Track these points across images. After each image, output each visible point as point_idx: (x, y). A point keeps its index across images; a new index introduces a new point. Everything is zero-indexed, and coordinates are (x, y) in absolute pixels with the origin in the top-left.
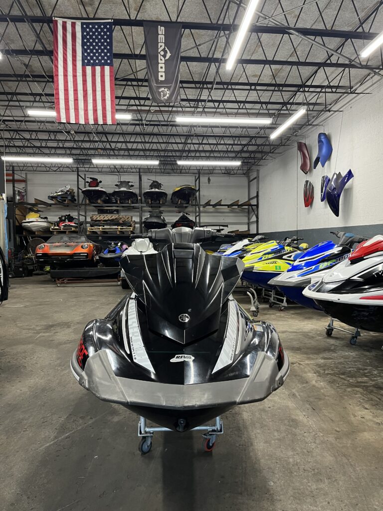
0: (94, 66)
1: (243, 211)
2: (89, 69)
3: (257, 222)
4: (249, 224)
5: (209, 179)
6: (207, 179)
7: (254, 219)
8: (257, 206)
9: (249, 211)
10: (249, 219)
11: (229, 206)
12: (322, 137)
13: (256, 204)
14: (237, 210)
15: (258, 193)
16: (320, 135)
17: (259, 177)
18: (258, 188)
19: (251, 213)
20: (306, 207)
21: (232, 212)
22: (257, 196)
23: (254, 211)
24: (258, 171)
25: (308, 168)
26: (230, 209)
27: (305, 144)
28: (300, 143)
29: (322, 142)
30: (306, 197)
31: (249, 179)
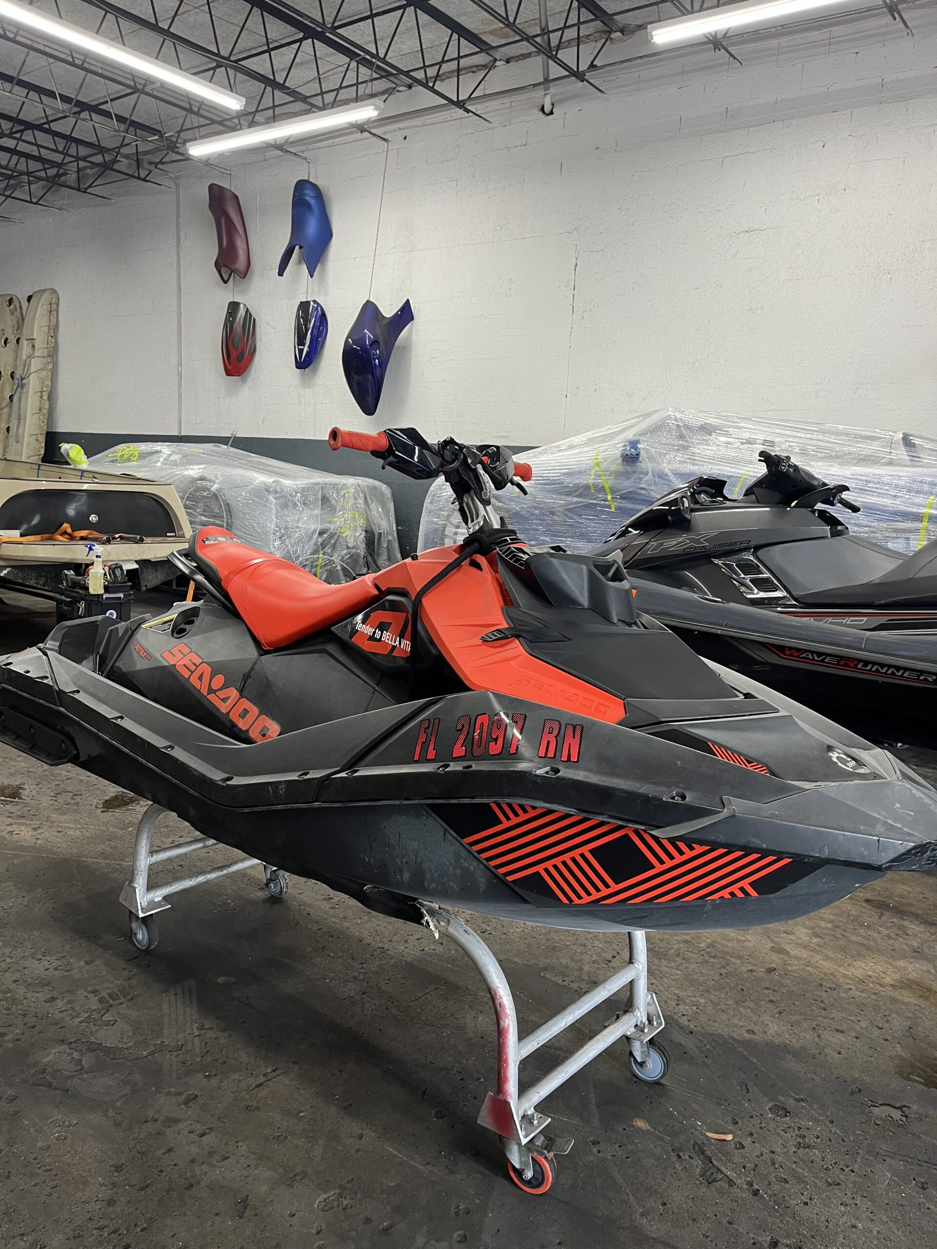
12: (307, 193)
16: (301, 186)
20: (228, 373)
25: (244, 267)
28: (220, 188)
30: (236, 349)
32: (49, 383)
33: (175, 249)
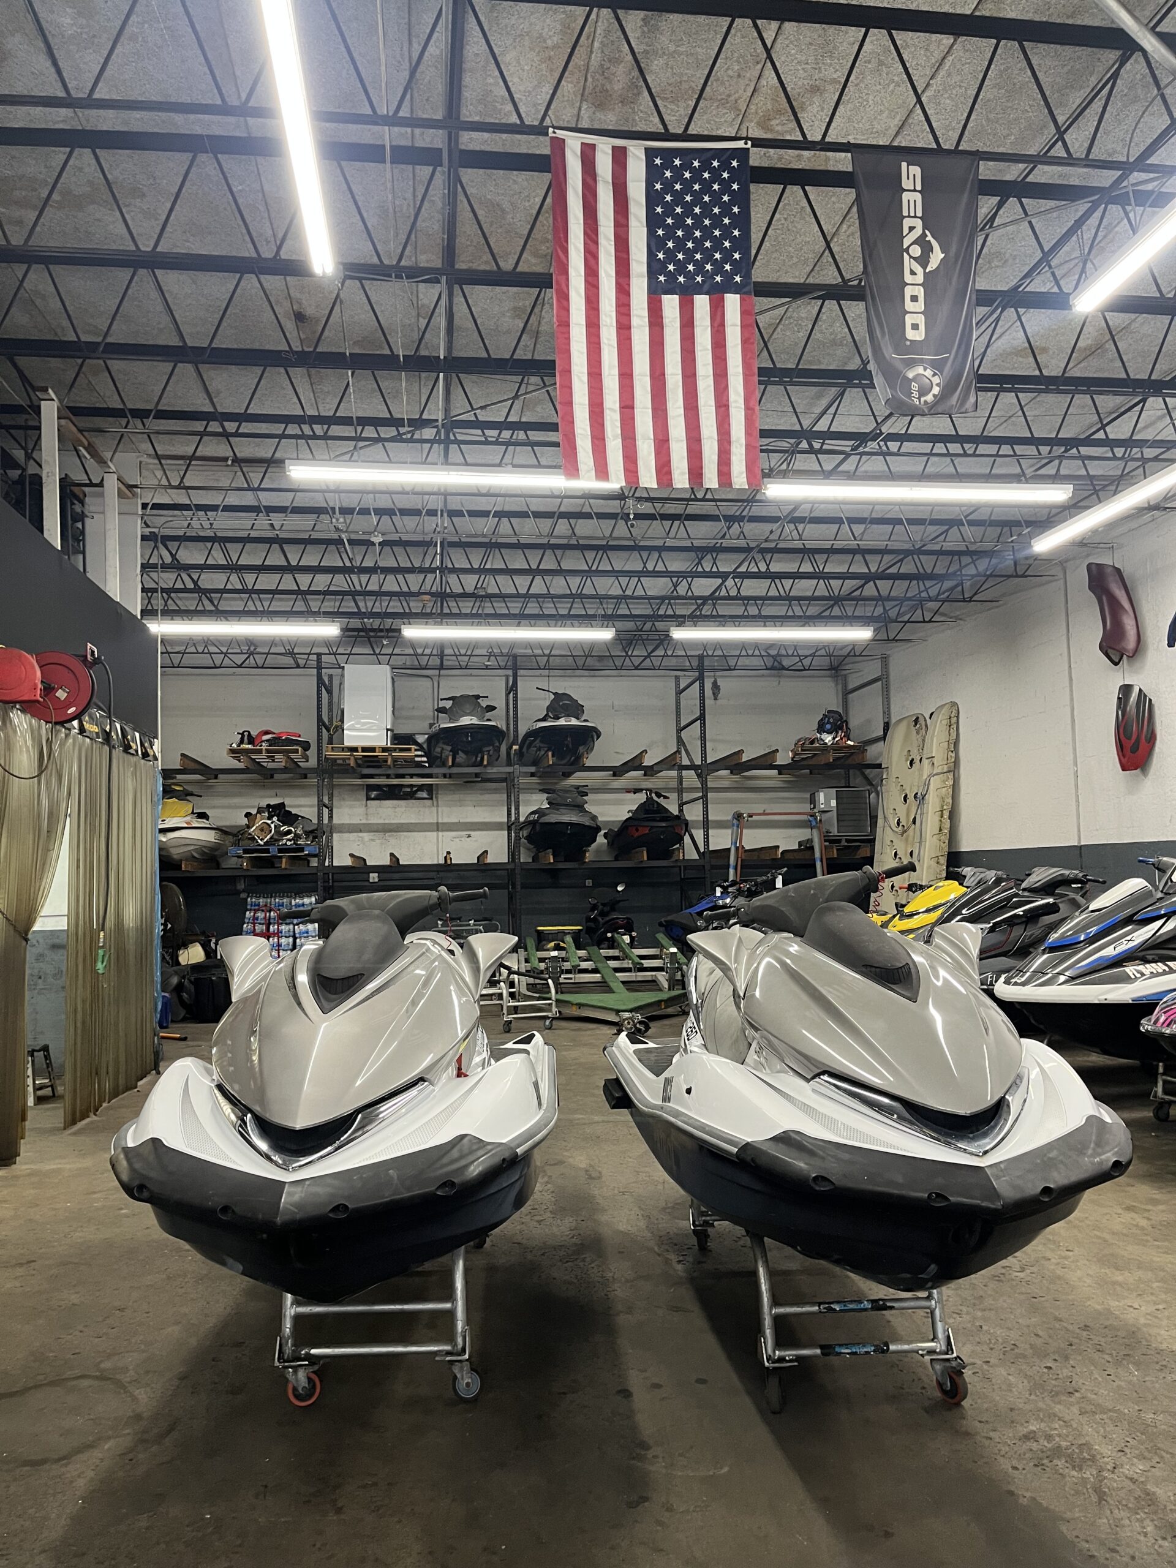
0: (687, 294)
2: (671, 304)
6: (711, 685)
15: (886, 725)
17: (888, 677)
18: (887, 711)
20: (1124, 769)
21: (790, 786)
24: (883, 659)
25: (1131, 644)
27: (1118, 571)
28: (1098, 565)
30: (1129, 738)
31: (845, 685)
32: (950, 800)
33: (1064, 638)
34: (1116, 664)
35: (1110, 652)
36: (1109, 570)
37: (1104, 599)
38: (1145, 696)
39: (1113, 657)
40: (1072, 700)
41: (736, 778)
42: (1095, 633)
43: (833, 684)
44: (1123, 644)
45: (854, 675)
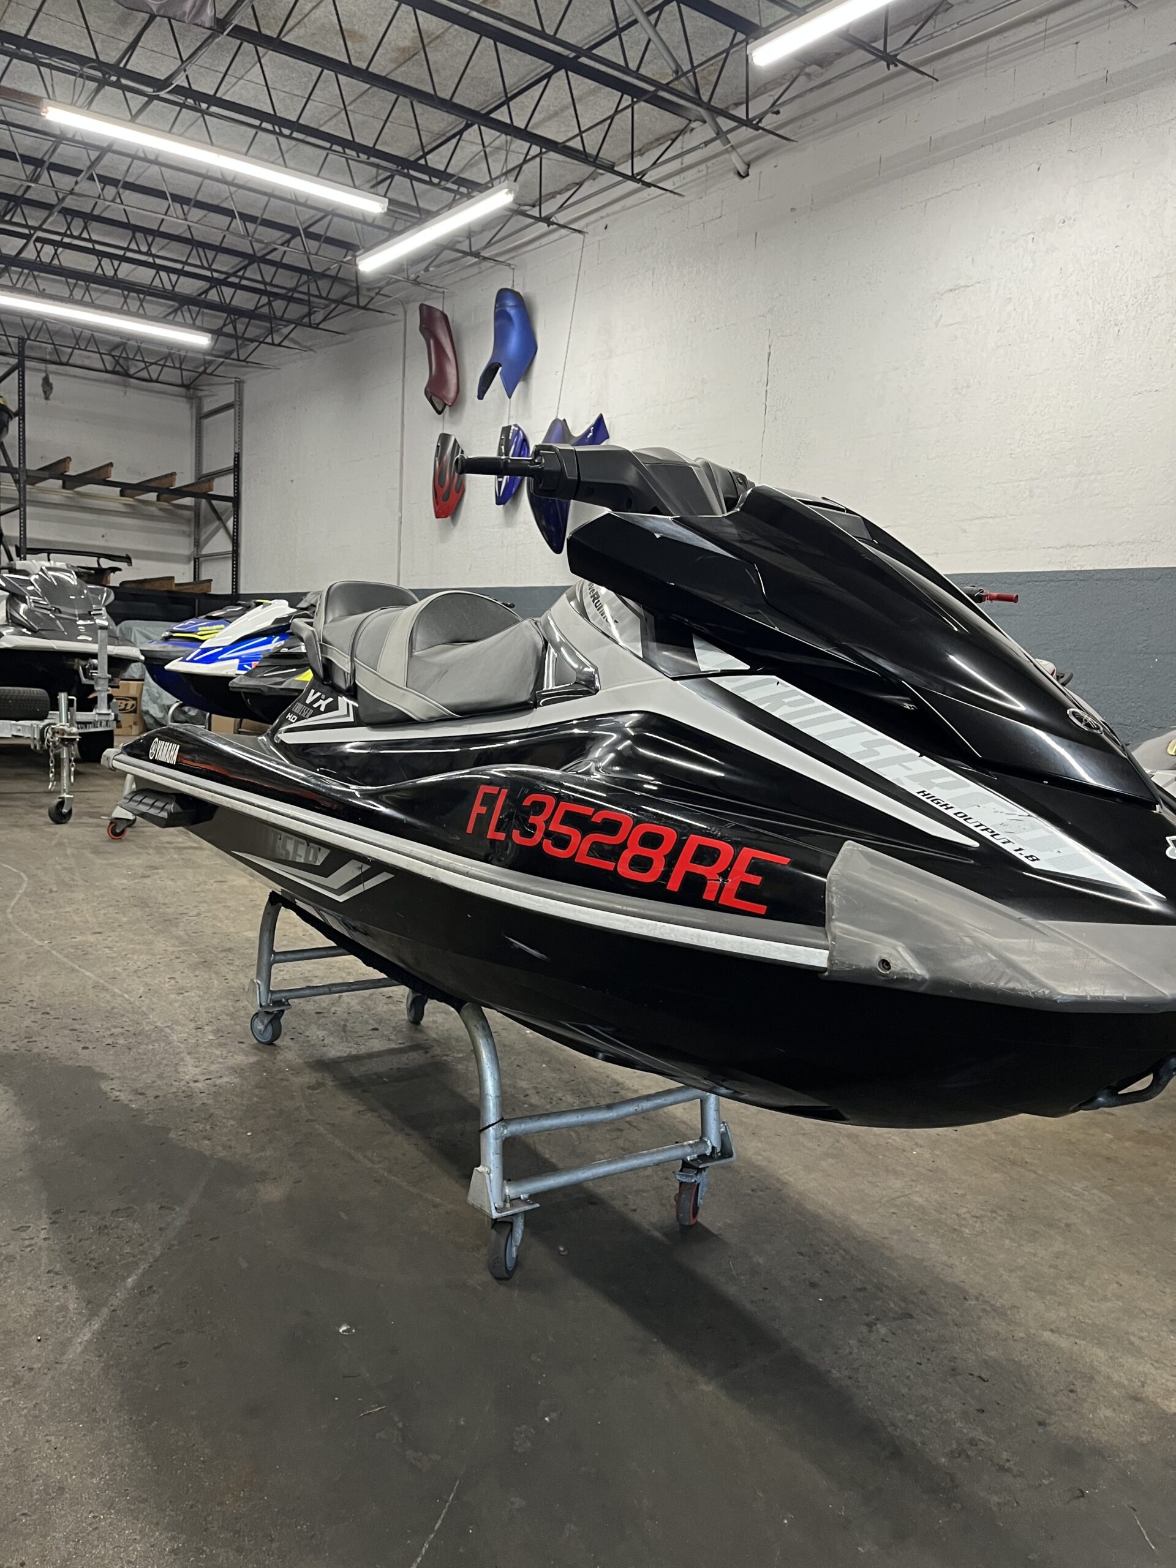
1: (172, 515)
3: (235, 554)
4: (197, 562)
5: (47, 385)
6: (41, 382)
7: (220, 543)
8: (236, 501)
9: (197, 515)
10: (197, 544)
11: (126, 489)
12: (510, 303)
13: (231, 494)
14: (153, 510)
15: (238, 457)
16: (502, 294)
17: (241, 404)
18: (239, 442)
19: (208, 522)
20: (437, 517)
21: (133, 512)
22: (236, 469)
23: (219, 519)
24: (239, 384)
25: (452, 394)
26: (129, 500)
27: (445, 317)
28: (429, 308)
29: (509, 317)
30: (442, 487)
31: (199, 408)
33: (400, 381)
34: (439, 413)
35: (435, 399)
36: (438, 315)
37: (432, 342)
38: (459, 446)
39: (437, 405)
40: (402, 445)
41: (68, 493)
42: (421, 377)
43: (188, 406)
44: (444, 393)
45: (209, 399)
